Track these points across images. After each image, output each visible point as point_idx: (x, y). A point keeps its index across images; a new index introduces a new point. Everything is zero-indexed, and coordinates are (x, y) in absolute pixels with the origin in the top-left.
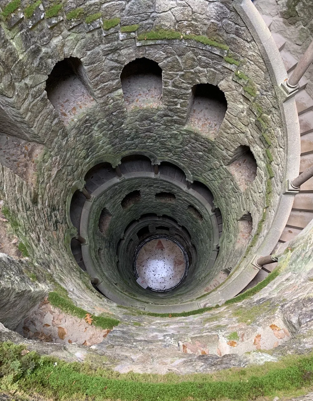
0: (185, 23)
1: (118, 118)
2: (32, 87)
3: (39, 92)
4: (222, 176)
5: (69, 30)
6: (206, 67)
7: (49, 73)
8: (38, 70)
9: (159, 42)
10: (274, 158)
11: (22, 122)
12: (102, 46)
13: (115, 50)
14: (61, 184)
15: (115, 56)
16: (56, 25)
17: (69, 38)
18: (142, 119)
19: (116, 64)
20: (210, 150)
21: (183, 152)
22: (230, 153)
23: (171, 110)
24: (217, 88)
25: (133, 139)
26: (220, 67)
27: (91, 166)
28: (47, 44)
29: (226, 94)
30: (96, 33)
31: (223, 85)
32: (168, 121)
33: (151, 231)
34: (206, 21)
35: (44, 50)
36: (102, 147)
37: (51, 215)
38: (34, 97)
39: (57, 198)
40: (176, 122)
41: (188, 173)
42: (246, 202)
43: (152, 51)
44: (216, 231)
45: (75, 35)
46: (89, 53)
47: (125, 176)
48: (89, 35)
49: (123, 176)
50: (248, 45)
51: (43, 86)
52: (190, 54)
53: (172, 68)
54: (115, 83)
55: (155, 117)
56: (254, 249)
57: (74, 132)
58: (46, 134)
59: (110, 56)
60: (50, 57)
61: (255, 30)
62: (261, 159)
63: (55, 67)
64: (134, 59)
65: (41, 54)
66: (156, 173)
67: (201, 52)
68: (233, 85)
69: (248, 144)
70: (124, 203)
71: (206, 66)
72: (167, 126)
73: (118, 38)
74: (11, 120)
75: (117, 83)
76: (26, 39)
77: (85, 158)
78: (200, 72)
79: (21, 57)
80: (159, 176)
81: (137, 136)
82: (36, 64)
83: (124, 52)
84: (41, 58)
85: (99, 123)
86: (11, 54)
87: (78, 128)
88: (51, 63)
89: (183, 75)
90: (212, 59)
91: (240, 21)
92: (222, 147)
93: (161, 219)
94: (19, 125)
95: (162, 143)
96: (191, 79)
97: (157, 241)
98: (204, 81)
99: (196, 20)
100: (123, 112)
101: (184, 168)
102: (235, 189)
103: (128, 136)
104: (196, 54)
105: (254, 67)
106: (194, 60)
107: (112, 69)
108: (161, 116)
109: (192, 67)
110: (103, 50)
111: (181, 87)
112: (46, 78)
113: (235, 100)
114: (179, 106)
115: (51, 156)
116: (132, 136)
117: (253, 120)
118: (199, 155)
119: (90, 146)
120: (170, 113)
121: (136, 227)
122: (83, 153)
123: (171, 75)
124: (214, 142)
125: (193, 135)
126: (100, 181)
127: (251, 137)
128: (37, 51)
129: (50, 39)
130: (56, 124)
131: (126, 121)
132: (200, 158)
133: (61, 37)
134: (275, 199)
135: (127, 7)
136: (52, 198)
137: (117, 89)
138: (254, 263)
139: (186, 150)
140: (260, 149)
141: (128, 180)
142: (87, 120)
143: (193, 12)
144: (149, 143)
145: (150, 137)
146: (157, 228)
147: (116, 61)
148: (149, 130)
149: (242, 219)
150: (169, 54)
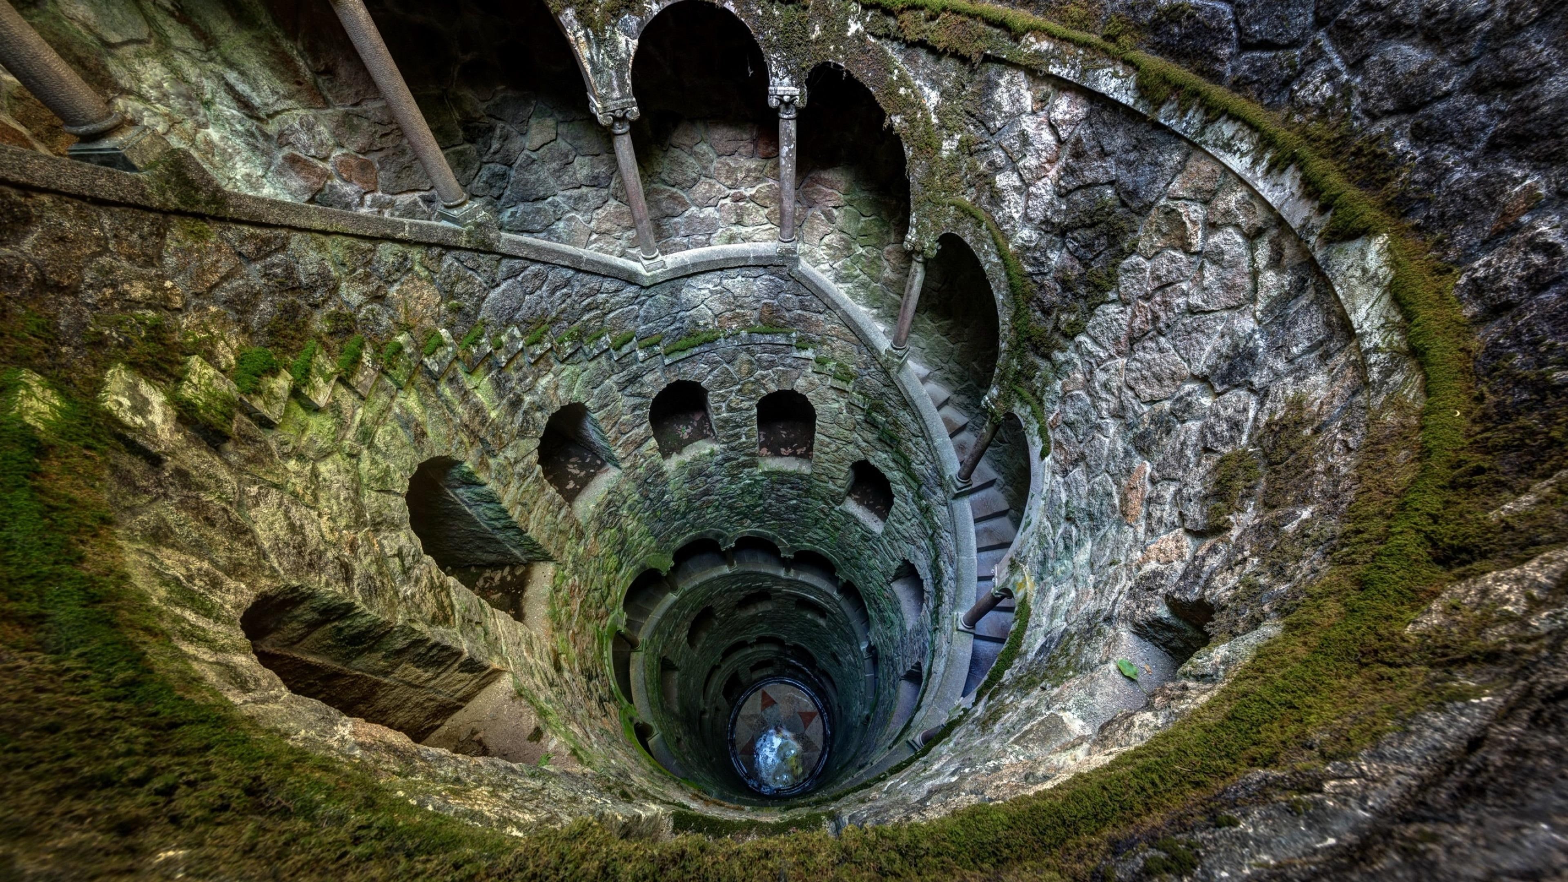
0: (728, 314)
1: (656, 486)
2: (517, 462)
3: (529, 469)
4: (837, 524)
5: (562, 362)
6: (771, 367)
7: (541, 435)
8: (522, 433)
9: (697, 350)
10: (913, 457)
11: (506, 528)
12: (614, 378)
13: (633, 379)
14: (590, 627)
15: (635, 388)
16: (541, 356)
17: (564, 374)
18: (692, 477)
19: (638, 401)
20: (807, 491)
21: (766, 510)
22: (839, 482)
23: (733, 449)
24: (793, 392)
25: (684, 516)
26: (789, 361)
27: (630, 582)
28: (531, 389)
29: (810, 396)
30: (603, 359)
31: (800, 385)
32: (732, 467)
33: (744, 679)
34: (755, 305)
35: (528, 399)
36: (639, 544)
37: (589, 689)
38: (523, 477)
39: (589, 655)
40: (744, 465)
41: (783, 543)
42: (892, 545)
43: (687, 367)
44: (856, 623)
45: (571, 368)
46: (596, 391)
47: (685, 586)
48: (592, 365)
49: (680, 586)
50: (821, 317)
51: (534, 457)
52: (744, 356)
53: (722, 384)
54: (641, 430)
55: (712, 468)
56: (946, 607)
57: (594, 526)
58: (550, 539)
59: (629, 390)
60: (540, 408)
61: (827, 295)
62: (891, 469)
63: (548, 424)
64: (664, 386)
65: (525, 406)
66: (731, 565)
67: (759, 348)
68: (816, 378)
69: (863, 457)
70: (692, 638)
71: (772, 364)
72: (734, 478)
73: (636, 359)
74: (486, 531)
75: (646, 429)
76: (499, 385)
77: (617, 570)
78: (763, 377)
79: (493, 415)
80: (736, 567)
81: (690, 509)
82: (517, 425)
83: (648, 378)
84: (525, 412)
85: (629, 502)
86: (477, 411)
87: (599, 519)
88: (542, 419)
89: (740, 390)
90: (777, 353)
91: (803, 290)
92: (824, 478)
93: (755, 649)
94: (500, 536)
95: (731, 508)
96: (753, 391)
97: (760, 692)
98: (773, 388)
99: (741, 307)
100: (662, 474)
101: (774, 537)
102: (867, 536)
103: (677, 512)
104: (751, 353)
105: (838, 343)
106: (751, 363)
107: (634, 410)
108: (719, 464)
109: (751, 373)
110: (617, 383)
111: (741, 409)
112: (537, 442)
113: (825, 400)
114: (744, 439)
115: (564, 577)
116: (682, 509)
117: (860, 417)
118: (793, 506)
119: (622, 547)
120: (732, 454)
121: (718, 681)
122: (612, 562)
123: (722, 396)
124: (810, 476)
125: (774, 478)
126: (653, 600)
127: (864, 444)
128: (516, 403)
129: (536, 380)
130: (565, 517)
131: (670, 487)
132: (795, 509)
133: (551, 376)
134: (941, 514)
135: (642, 313)
136: (582, 656)
137: (646, 439)
138: (961, 627)
139: (770, 505)
140: (885, 456)
141: (691, 591)
142: (610, 502)
143: (735, 298)
144: (710, 514)
145: (709, 504)
146: (753, 669)
147: (639, 395)
148: (706, 493)
149: (896, 578)
150: (713, 365)
